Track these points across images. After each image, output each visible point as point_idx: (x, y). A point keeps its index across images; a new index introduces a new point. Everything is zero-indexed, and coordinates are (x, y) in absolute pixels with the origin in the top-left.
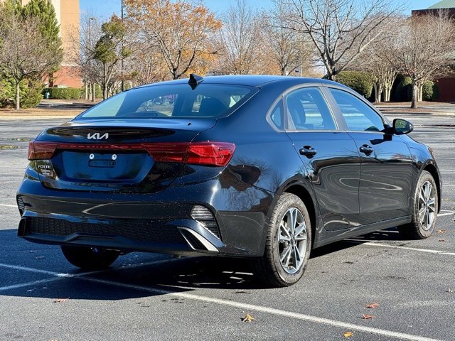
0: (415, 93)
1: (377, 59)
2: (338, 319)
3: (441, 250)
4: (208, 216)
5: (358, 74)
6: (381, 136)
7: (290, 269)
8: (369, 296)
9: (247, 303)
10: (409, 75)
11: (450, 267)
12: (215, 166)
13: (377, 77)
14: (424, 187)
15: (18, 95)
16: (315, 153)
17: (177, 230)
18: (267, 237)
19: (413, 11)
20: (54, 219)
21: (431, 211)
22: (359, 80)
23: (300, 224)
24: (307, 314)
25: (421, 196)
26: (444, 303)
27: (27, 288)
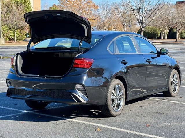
0: (177, 35)
1: (162, 21)
2: (134, 130)
3: (180, 101)
4: (82, 88)
5: (154, 27)
6: (156, 55)
7: (117, 110)
8: (148, 121)
9: (98, 124)
10: (175, 28)
11: (183, 109)
12: (85, 68)
13: (162, 29)
14: (174, 76)
15: (15, 36)
16: (127, 63)
17: (70, 94)
18: (107, 97)
19: (177, 2)
20: (21, 89)
21: (176, 86)
22: (155, 30)
23: (121, 92)
24: (122, 128)
25: (172, 80)
26: (178, 124)
27: (10, 117)
